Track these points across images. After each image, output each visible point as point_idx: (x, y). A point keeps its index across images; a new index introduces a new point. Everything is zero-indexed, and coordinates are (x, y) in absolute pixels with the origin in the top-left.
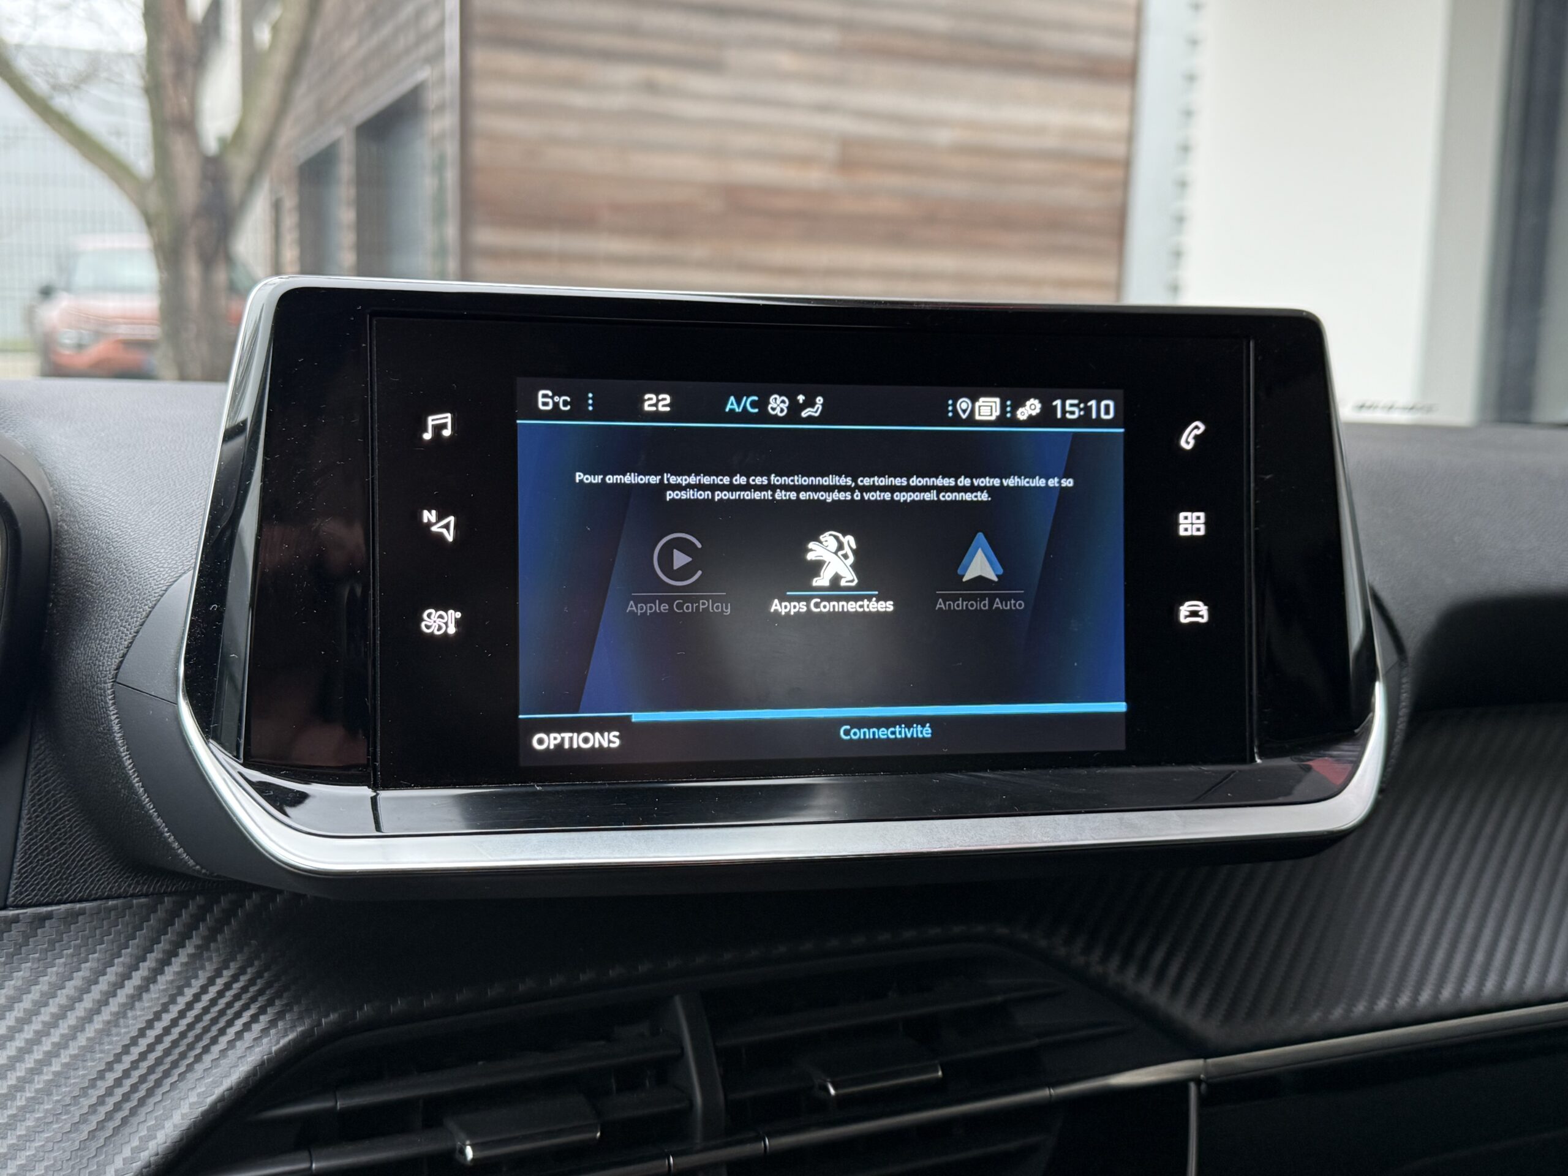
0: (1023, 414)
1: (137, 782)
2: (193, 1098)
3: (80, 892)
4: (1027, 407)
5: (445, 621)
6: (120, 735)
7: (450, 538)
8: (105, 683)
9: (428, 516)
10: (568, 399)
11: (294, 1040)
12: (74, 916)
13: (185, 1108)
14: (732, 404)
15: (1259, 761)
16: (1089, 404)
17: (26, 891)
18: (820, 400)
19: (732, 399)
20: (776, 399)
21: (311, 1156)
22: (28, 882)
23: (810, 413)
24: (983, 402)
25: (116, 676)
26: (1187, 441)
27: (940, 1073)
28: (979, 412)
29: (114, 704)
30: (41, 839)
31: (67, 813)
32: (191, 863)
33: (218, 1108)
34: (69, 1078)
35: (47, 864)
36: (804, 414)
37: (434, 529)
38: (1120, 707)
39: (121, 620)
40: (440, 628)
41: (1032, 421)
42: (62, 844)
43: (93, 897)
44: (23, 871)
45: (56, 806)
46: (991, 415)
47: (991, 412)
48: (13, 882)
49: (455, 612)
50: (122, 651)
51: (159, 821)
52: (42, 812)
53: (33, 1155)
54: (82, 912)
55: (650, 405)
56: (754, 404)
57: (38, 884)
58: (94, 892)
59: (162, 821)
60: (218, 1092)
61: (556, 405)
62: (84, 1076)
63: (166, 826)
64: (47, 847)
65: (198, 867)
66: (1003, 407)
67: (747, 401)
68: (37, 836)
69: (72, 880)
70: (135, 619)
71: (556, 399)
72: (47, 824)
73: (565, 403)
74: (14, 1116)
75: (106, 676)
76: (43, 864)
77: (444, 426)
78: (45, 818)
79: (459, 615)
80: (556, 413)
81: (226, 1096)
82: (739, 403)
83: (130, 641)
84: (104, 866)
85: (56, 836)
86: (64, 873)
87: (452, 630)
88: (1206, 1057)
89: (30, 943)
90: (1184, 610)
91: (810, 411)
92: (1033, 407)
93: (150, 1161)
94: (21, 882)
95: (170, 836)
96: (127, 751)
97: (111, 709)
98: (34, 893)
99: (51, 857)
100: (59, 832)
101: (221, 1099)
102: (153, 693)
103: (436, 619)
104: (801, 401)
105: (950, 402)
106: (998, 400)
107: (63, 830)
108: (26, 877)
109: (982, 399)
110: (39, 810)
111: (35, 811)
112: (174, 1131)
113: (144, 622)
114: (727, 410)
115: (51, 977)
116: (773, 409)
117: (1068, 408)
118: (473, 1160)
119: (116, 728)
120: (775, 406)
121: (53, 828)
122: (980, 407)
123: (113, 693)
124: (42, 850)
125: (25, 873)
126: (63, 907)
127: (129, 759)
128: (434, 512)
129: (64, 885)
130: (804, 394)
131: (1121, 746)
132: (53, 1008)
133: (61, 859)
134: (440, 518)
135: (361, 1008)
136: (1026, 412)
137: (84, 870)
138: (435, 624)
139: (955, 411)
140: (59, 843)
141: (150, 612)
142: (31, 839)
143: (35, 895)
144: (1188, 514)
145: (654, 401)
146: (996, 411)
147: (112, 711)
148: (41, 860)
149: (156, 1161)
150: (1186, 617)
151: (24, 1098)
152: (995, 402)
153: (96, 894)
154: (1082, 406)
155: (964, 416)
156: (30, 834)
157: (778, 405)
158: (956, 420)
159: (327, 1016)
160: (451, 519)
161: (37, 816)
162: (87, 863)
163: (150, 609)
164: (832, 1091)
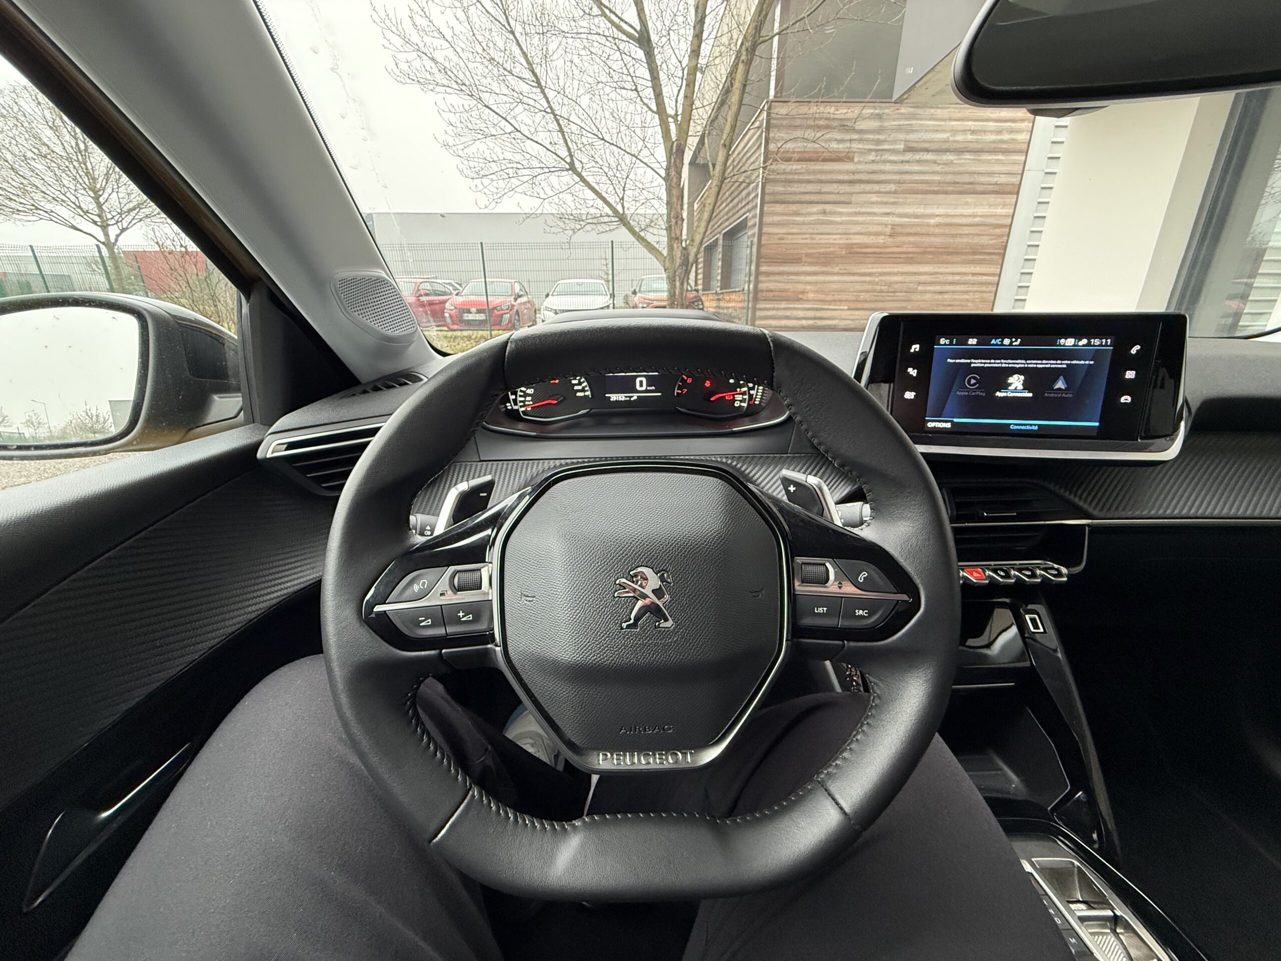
7: (915, 375)
10: (949, 341)
14: (993, 342)
15: (1139, 441)
16: (1103, 340)
18: (1019, 340)
20: (1006, 340)
26: (1134, 351)
27: (1015, 514)
28: (1067, 343)
36: (1014, 344)
37: (911, 373)
38: (1097, 424)
41: (1083, 346)
44: (792, 447)
46: (1071, 344)
48: (790, 449)
49: (914, 393)
67: (998, 341)
71: (946, 341)
77: (917, 348)
80: (945, 344)
87: (912, 397)
88: (1093, 520)
92: (1084, 341)
104: (1014, 341)
105: (1059, 340)
109: (1068, 339)
116: (1005, 343)
128: (911, 369)
131: (1095, 435)
136: (1082, 343)
138: (908, 396)
139: (1060, 343)
144: (1130, 372)
145: (972, 341)
150: (1123, 400)
152: (1073, 340)
154: (1100, 341)
156: (794, 439)
157: (1007, 342)
160: (916, 371)
164: (986, 515)
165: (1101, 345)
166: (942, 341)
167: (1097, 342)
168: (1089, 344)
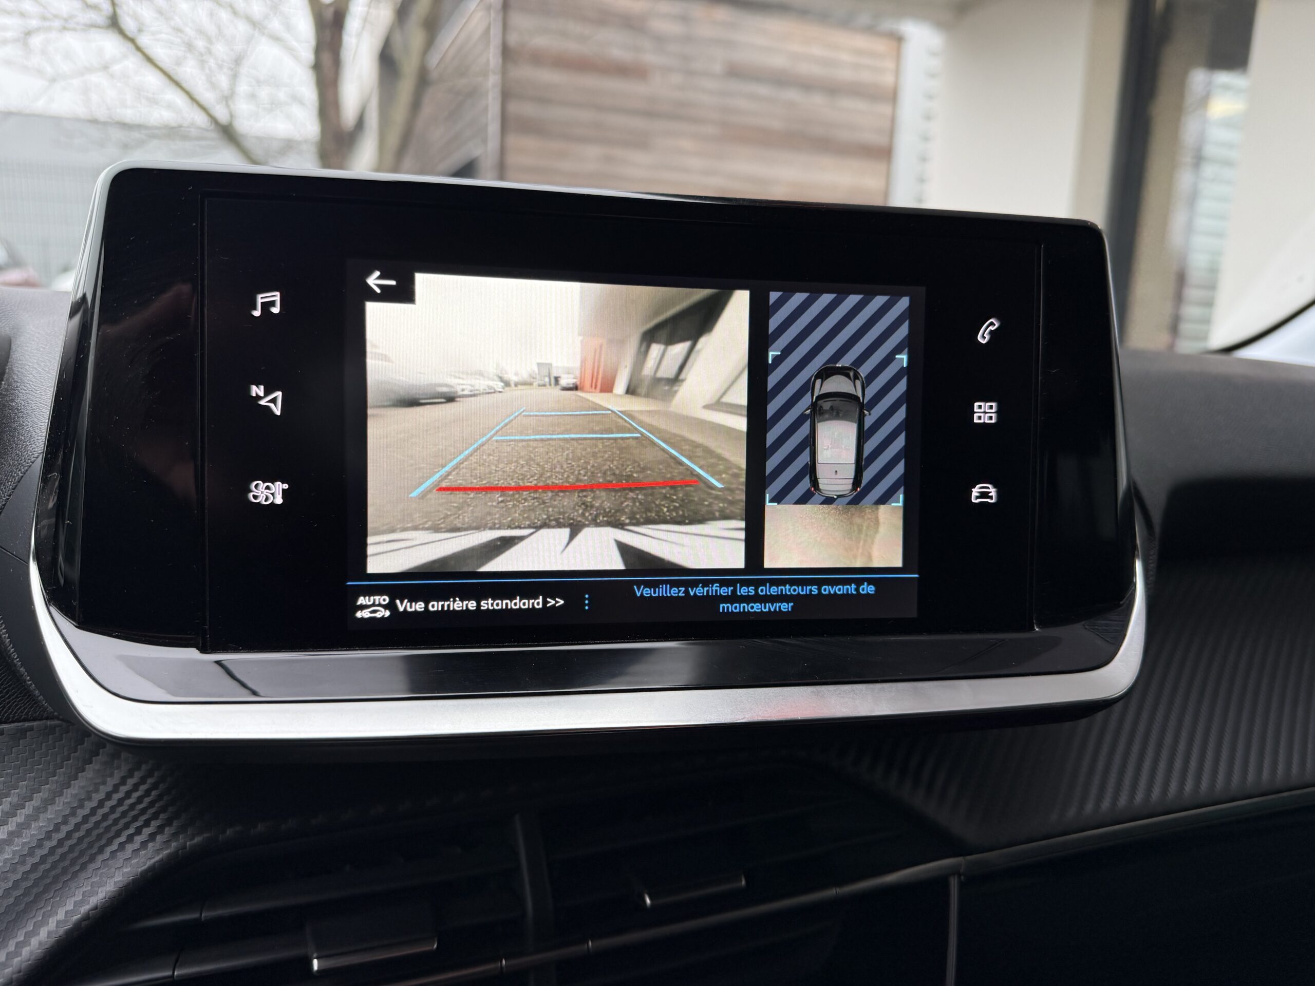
5: (272, 492)
7: (278, 413)
9: (257, 390)
11: (161, 860)
13: (52, 924)
21: (177, 961)
26: (983, 337)
27: (743, 882)
32: (50, 709)
33: (83, 926)
39: (1, 484)
40: (267, 499)
49: (283, 483)
51: (22, 669)
59: (24, 670)
63: (28, 675)
65: (56, 713)
70: (10, 483)
77: (272, 304)
79: (286, 486)
81: (90, 915)
84: (21, 693)
87: (279, 500)
88: (965, 855)
90: (975, 492)
93: (12, 979)
95: (31, 684)
101: (86, 917)
102: (14, 553)
103: (263, 490)
112: (39, 949)
118: (318, 971)
128: (262, 387)
131: (912, 612)
134: (267, 393)
135: (224, 832)
138: (262, 495)
141: (22, 477)
144: (982, 404)
150: (977, 497)
153: (13, 717)
159: (193, 838)
160: (279, 394)
164: (648, 901)
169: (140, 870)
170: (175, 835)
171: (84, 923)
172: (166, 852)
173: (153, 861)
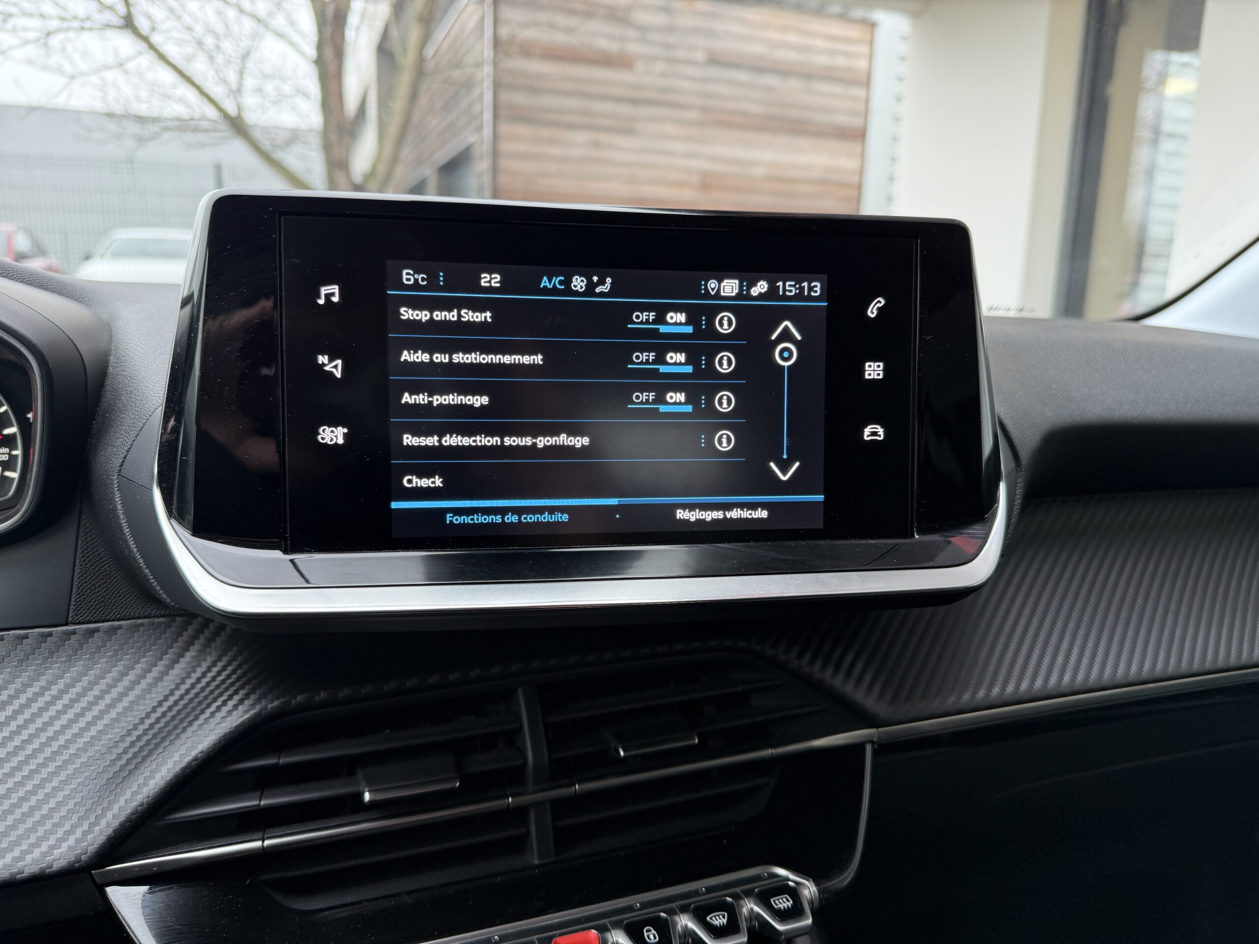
0: (755, 291)
1: (132, 544)
2: (176, 757)
3: (118, 614)
4: (758, 287)
5: (335, 435)
6: (121, 511)
7: (339, 375)
8: (113, 476)
9: (322, 359)
10: (425, 277)
11: (249, 718)
12: (115, 630)
13: (170, 764)
14: (545, 282)
15: (917, 537)
16: (803, 285)
17: (80, 613)
18: (609, 280)
19: (545, 278)
20: (577, 279)
21: (262, 795)
22: (81, 608)
23: (602, 290)
24: (727, 283)
25: (120, 471)
26: (872, 312)
27: (697, 741)
28: (724, 290)
29: (118, 490)
30: (90, 579)
31: (106, 562)
32: (168, 600)
33: (193, 765)
34: (100, 741)
35: (94, 595)
36: (598, 290)
37: (327, 368)
38: (821, 498)
39: (126, 433)
40: (332, 440)
41: (761, 297)
42: (104, 583)
43: (127, 617)
44: (78, 600)
45: (99, 557)
46: (732, 292)
47: (733, 290)
48: (72, 607)
49: (343, 428)
50: (124, 454)
51: (147, 571)
52: (90, 561)
53: (68, 795)
54: (120, 627)
55: (485, 282)
56: (561, 282)
57: (88, 609)
58: (128, 614)
59: (148, 571)
60: (194, 753)
61: (416, 280)
62: (110, 739)
63: (152, 575)
64: (94, 585)
65: (173, 603)
66: (741, 286)
67: (556, 280)
68: (86, 577)
69: (112, 606)
70: (133, 432)
71: (416, 276)
72: (93, 569)
73: (423, 279)
74: (60, 766)
75: (113, 471)
76: (91, 596)
77: (333, 294)
78: (92, 565)
79: (346, 430)
80: (416, 286)
81: (199, 757)
82: (550, 281)
83: (129, 447)
84: (135, 597)
85: (100, 578)
86: (107, 602)
87: (341, 441)
88: (878, 727)
89: (84, 648)
90: (867, 431)
91: (601, 288)
92: (762, 287)
93: (143, 802)
94: (77, 608)
95: (154, 582)
96: (126, 523)
97: (116, 493)
98: (86, 615)
99: (97, 591)
100: (102, 575)
101: (196, 759)
102: (140, 483)
103: (329, 433)
104: (595, 281)
105: (703, 283)
106: (737, 282)
107: (105, 573)
108: (80, 605)
109: (726, 281)
110: (87, 560)
111: (85, 561)
113: (138, 434)
114: (542, 287)
115: (96, 671)
116: (575, 286)
117: (787, 288)
118: (370, 801)
119: (119, 507)
120: (576, 284)
121: (97, 572)
122: (724, 286)
123: (118, 482)
124: (90, 587)
125: (80, 601)
126: (106, 624)
127: (127, 528)
128: (326, 357)
129: (107, 609)
130: (598, 276)
131: (820, 525)
132: (96, 692)
133: (105, 592)
134: (330, 361)
135: (295, 698)
136: (757, 290)
137: (121, 600)
138: (328, 437)
139: (706, 289)
140: (102, 582)
141: (143, 427)
142: (83, 580)
143: (87, 616)
144: (872, 364)
145: (488, 279)
146: (736, 290)
147: (117, 495)
148: (90, 593)
149: (147, 802)
150: (868, 436)
151: (68, 754)
152: (736, 283)
153: (130, 615)
154: (797, 286)
155: (713, 293)
156: (82, 576)
157: (579, 284)
158: (707, 296)
159: (272, 702)
160: (339, 362)
161: (86, 564)
162: (123, 595)
163: (142, 425)
164: (622, 753)
165: (799, 296)
166: (408, 276)
167: (789, 288)
168: (772, 293)
169: (234, 725)
170: (259, 700)
171: (194, 763)
172: (253, 712)
173: (243, 718)
